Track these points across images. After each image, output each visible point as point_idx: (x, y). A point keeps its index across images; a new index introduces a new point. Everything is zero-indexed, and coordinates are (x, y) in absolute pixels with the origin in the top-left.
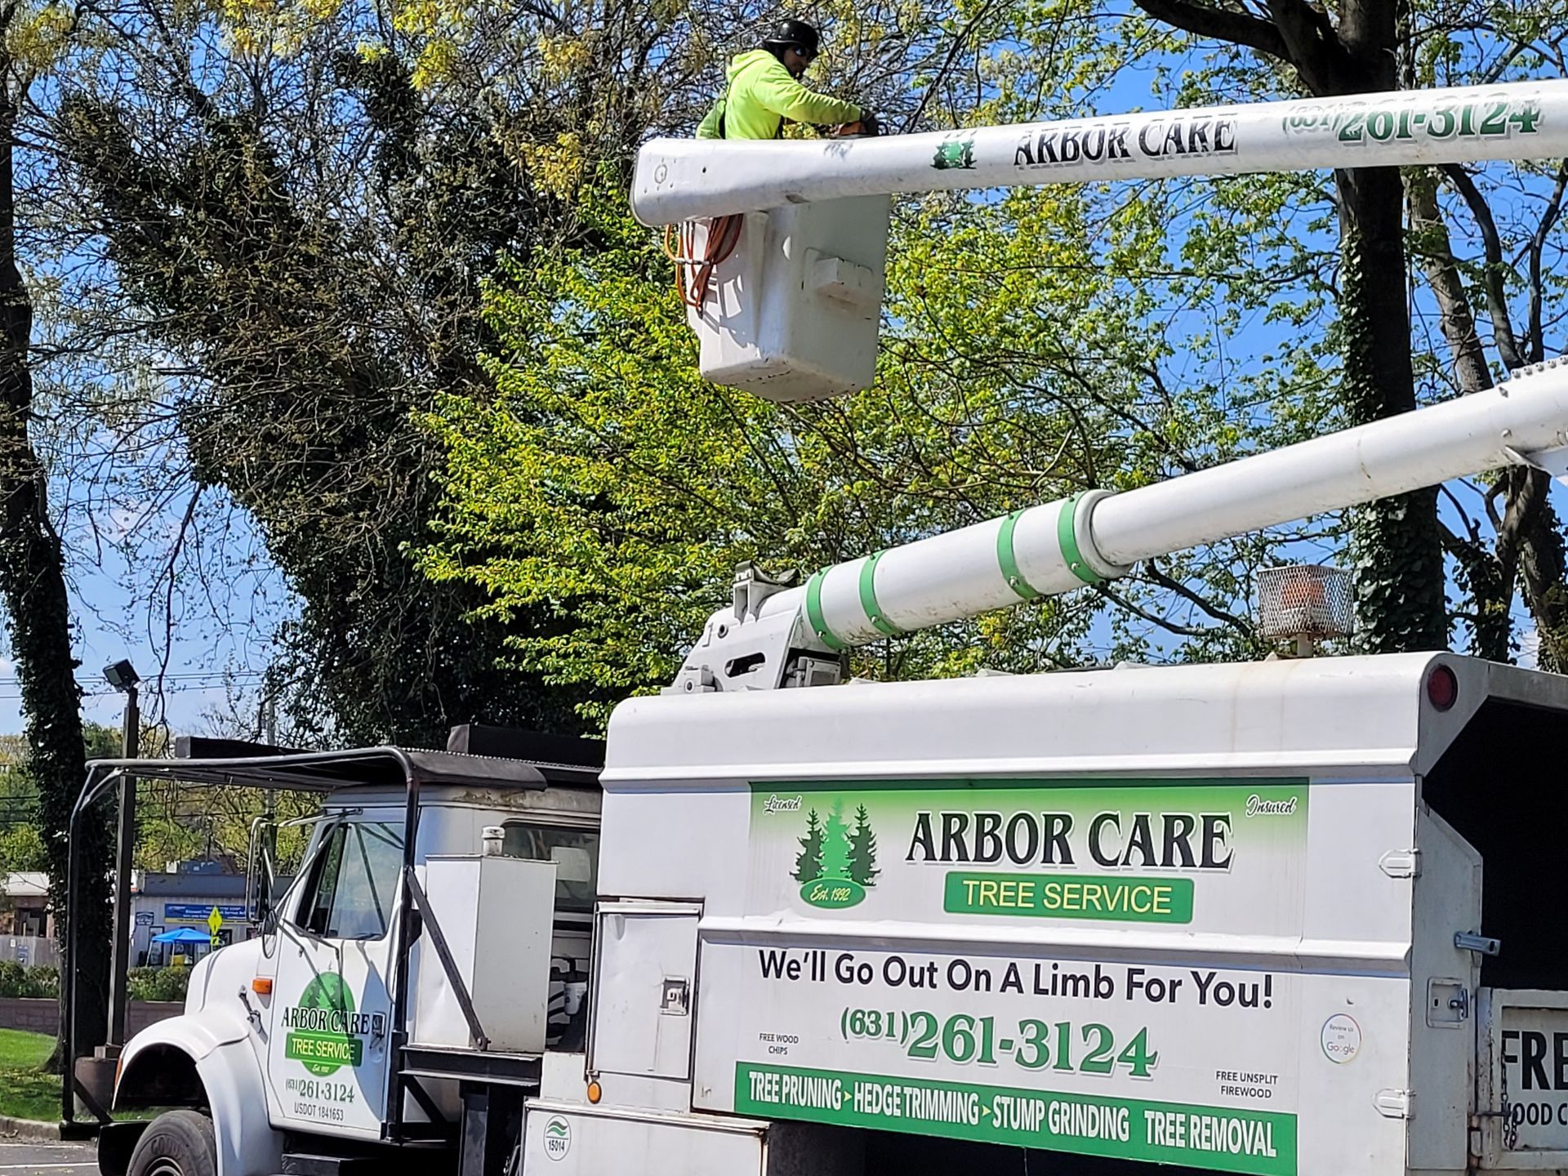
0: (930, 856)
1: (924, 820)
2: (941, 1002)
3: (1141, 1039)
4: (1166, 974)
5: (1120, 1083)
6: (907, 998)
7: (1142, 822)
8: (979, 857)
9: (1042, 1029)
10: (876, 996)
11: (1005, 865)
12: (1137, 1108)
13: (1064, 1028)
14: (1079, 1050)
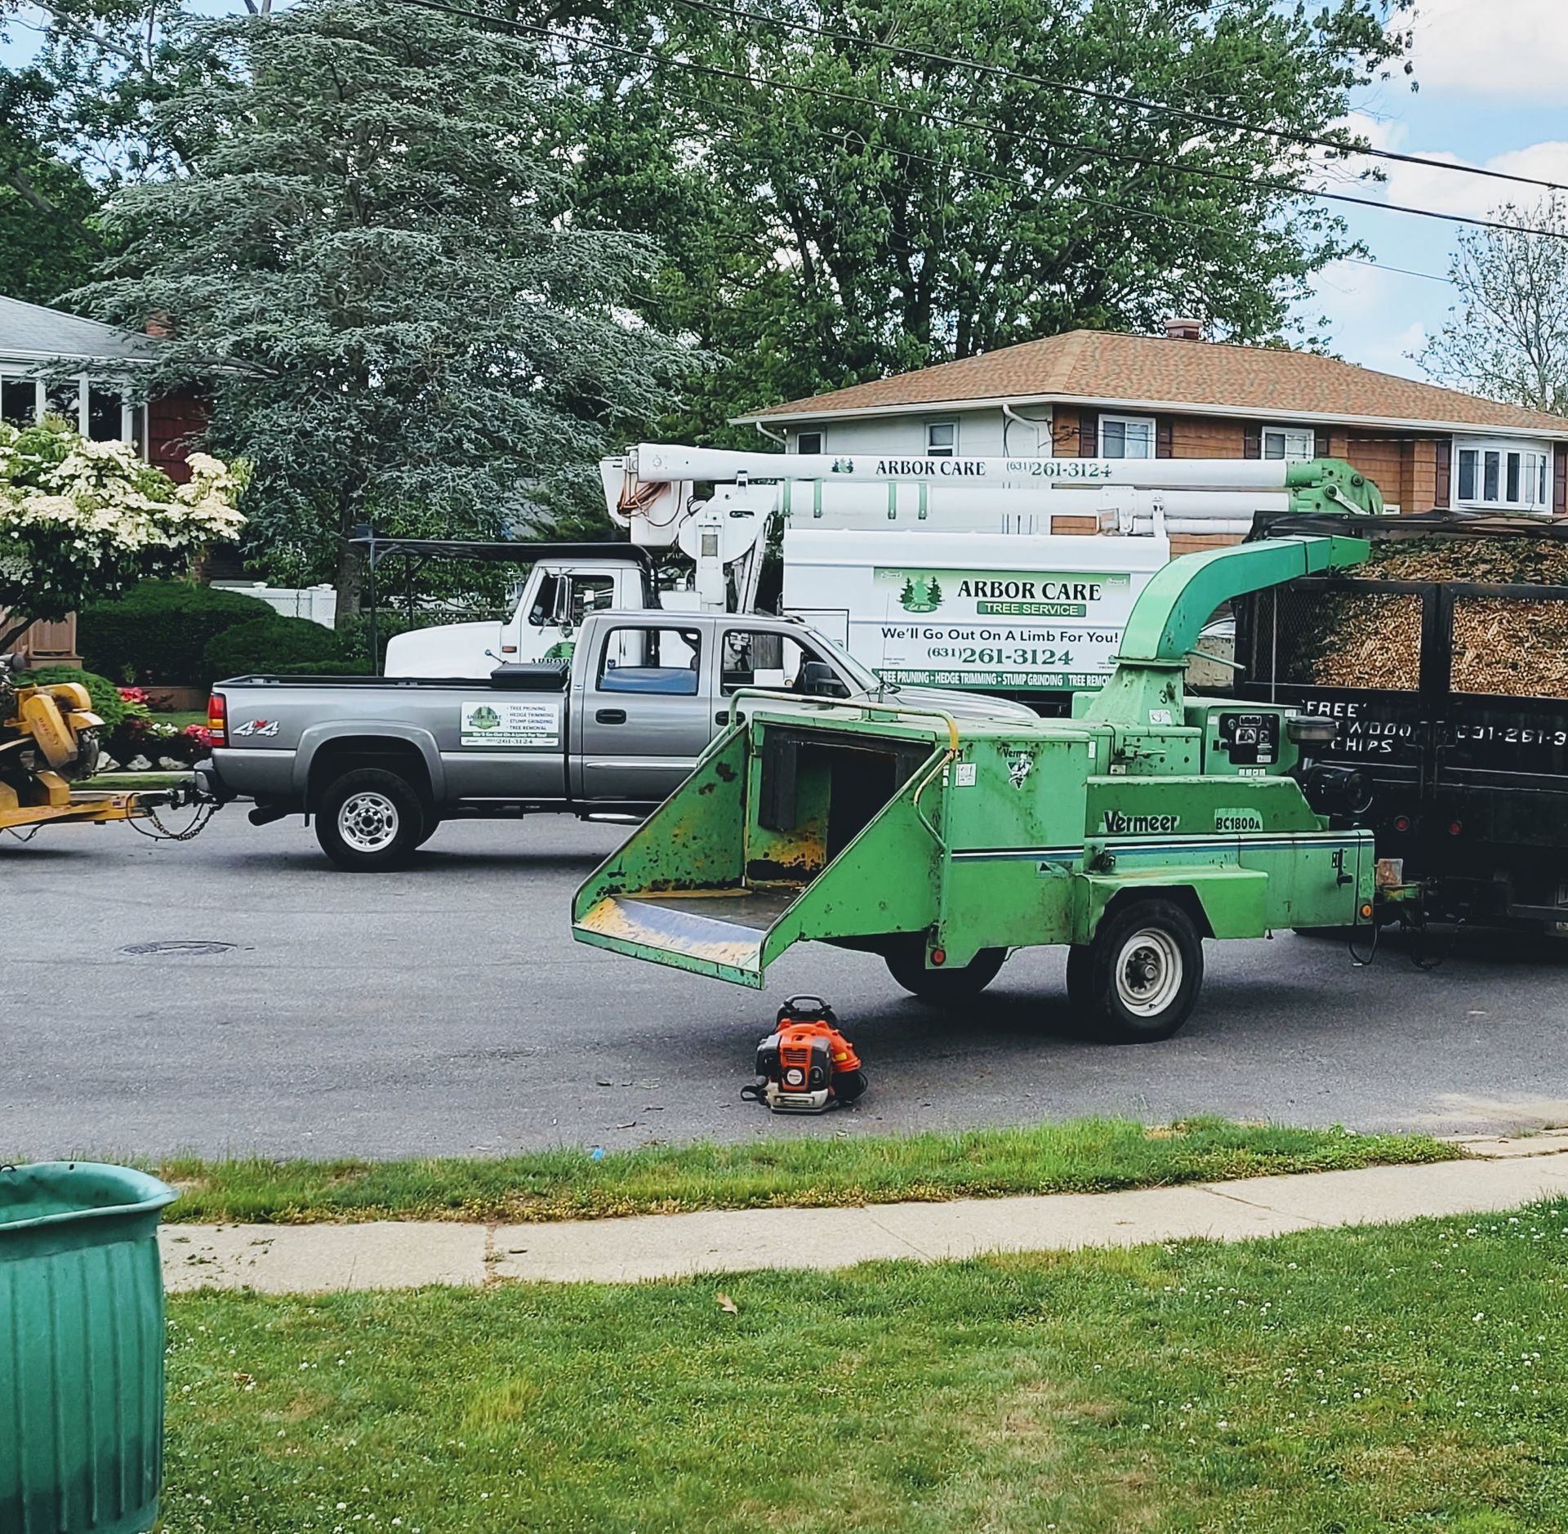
0: (969, 594)
1: (966, 583)
2: (978, 645)
3: (1067, 654)
4: (1076, 633)
5: (1059, 667)
6: (960, 644)
7: (1065, 586)
8: (993, 595)
9: (1025, 652)
10: (946, 643)
11: (1004, 598)
12: (1065, 675)
13: (1034, 652)
14: (1040, 658)
